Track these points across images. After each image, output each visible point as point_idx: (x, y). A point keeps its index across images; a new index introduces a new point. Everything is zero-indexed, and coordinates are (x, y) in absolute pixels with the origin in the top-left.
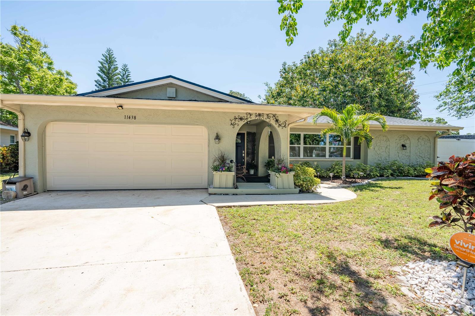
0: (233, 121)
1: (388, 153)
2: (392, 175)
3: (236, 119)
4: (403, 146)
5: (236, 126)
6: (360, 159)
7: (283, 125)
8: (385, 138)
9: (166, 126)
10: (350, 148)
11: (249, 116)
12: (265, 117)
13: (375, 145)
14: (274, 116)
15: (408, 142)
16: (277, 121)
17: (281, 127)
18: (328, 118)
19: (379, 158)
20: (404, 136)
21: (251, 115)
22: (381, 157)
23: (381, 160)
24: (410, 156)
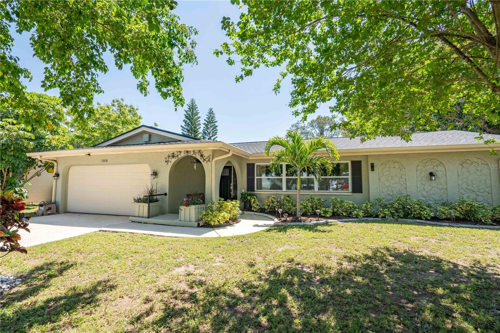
0: (167, 159)
1: (405, 185)
2: (392, 215)
3: (169, 157)
4: (431, 174)
5: (169, 163)
6: (361, 192)
7: (207, 160)
8: (397, 165)
9: (128, 165)
10: (348, 179)
11: (179, 153)
12: (192, 153)
13: (381, 175)
14: (199, 151)
15: (441, 168)
16: (202, 156)
17: (205, 162)
18: (281, 146)
19: (389, 192)
20: (433, 160)
21: (180, 152)
22: (392, 190)
23: (392, 194)
24: (446, 189)
